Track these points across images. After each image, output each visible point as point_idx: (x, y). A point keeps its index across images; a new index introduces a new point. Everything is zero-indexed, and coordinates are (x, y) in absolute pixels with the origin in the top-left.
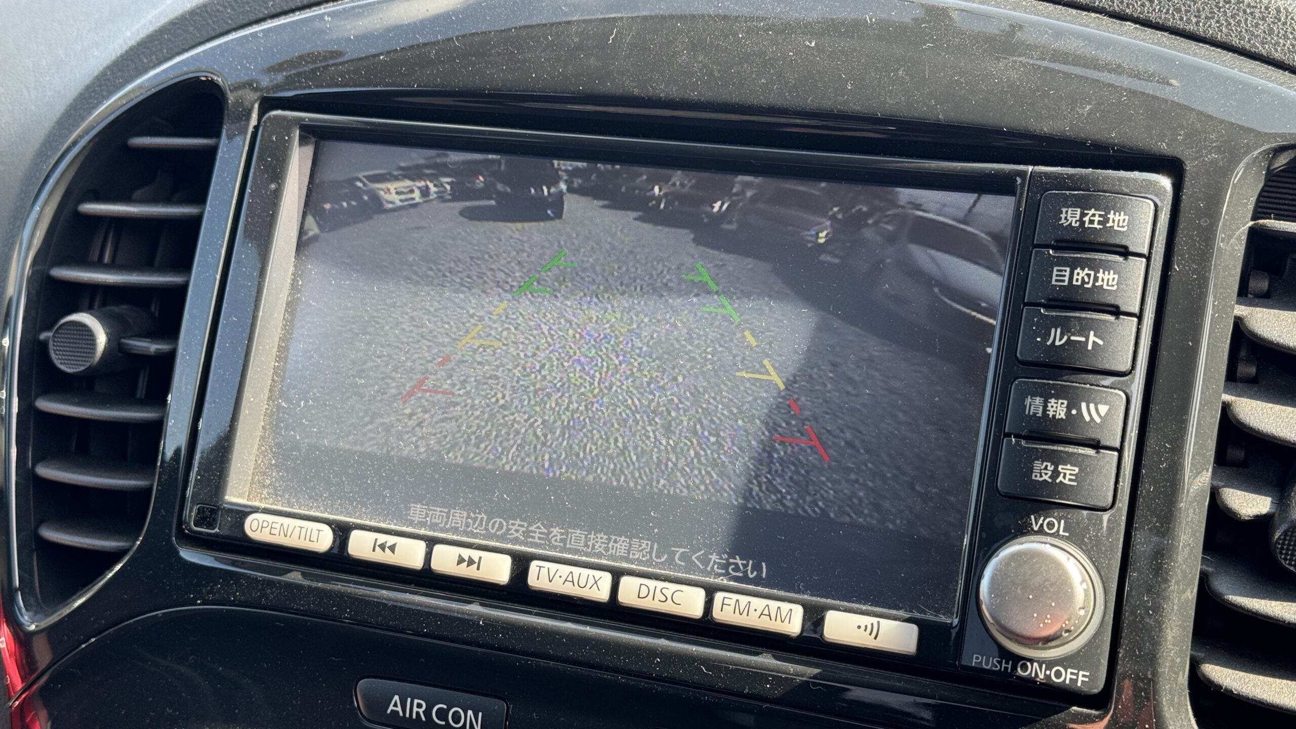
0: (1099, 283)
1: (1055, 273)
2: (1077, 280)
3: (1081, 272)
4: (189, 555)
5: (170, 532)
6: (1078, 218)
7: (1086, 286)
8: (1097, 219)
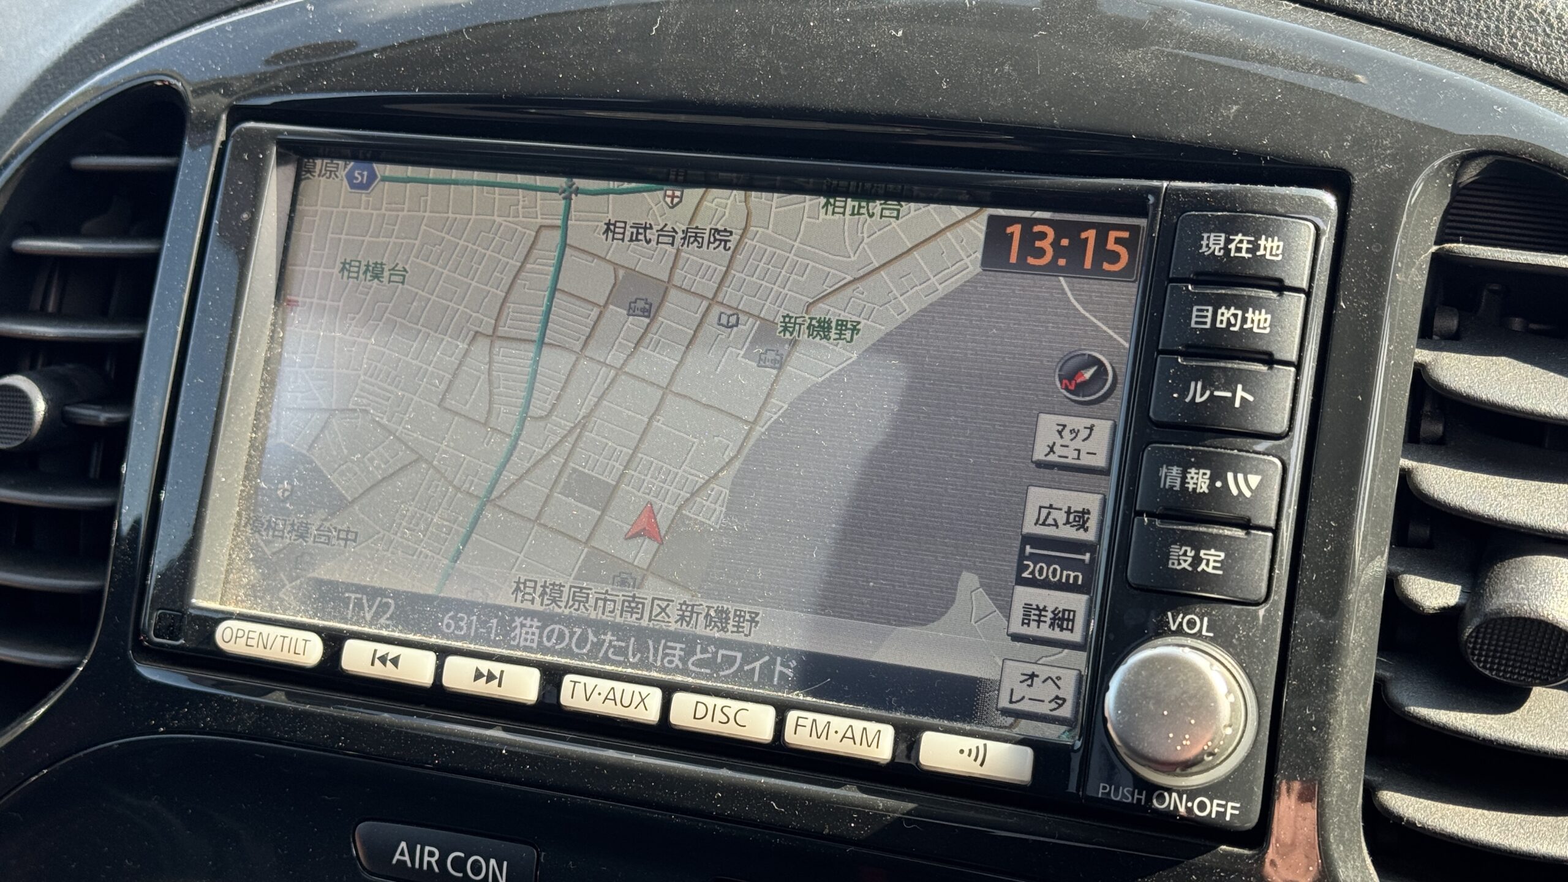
0: (1248, 326)
1: (1195, 313)
2: (1222, 322)
3: (1225, 311)
4: (150, 672)
5: (126, 644)
6: (1222, 245)
7: (1232, 329)
8: (1245, 246)
